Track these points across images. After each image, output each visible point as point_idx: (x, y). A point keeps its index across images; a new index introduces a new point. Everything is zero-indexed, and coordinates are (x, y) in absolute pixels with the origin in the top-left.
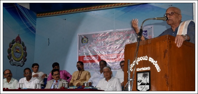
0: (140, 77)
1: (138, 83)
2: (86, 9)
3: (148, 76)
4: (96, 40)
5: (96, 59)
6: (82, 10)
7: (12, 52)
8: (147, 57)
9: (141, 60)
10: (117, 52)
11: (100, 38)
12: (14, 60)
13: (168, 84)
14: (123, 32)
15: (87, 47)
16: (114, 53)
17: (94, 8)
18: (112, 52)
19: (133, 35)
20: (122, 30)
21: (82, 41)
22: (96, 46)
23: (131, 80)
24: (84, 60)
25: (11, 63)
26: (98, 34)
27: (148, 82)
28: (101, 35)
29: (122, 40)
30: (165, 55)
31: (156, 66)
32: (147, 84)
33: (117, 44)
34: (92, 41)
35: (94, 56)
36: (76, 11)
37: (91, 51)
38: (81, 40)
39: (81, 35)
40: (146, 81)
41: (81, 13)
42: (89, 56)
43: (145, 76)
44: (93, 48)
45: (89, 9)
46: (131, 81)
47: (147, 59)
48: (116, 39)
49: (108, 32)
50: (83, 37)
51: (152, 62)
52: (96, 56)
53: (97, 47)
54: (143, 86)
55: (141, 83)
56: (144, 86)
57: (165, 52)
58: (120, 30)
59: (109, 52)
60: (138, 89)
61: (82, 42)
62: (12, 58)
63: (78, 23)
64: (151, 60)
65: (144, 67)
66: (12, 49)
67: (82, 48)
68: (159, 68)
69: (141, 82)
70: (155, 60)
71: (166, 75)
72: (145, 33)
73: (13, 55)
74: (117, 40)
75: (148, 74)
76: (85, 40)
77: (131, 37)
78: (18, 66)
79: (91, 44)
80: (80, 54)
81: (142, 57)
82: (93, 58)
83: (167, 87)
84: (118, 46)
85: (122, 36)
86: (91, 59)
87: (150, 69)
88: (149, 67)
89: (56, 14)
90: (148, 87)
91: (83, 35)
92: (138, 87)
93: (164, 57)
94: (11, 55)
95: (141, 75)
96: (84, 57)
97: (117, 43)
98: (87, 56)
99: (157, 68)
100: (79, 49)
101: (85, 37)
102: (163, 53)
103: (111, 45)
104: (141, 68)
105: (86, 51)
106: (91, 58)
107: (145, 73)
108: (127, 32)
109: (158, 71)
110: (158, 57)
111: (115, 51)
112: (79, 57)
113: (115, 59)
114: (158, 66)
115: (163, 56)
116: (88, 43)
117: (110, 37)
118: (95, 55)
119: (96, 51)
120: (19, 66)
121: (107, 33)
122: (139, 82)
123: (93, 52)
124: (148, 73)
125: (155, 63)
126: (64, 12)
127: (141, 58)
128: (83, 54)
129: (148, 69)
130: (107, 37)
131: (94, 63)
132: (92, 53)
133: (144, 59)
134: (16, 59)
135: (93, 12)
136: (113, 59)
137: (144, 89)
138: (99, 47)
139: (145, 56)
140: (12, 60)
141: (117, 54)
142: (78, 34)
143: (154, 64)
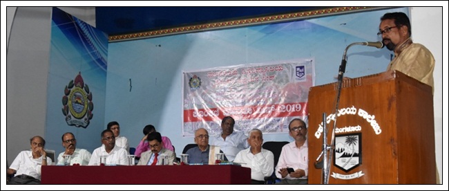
0: (341, 143)
1: (336, 153)
2: (196, 28)
3: (358, 141)
4: (214, 81)
5: (215, 115)
6: (191, 29)
7: (69, 102)
8: (355, 109)
9: (343, 114)
10: (251, 103)
11: (222, 79)
12: (72, 117)
13: (395, 154)
14: (263, 68)
15: (199, 93)
16: (247, 104)
17: (211, 26)
18: (243, 103)
19: (279, 74)
20: (261, 64)
21: (190, 83)
22: (215, 92)
23: (328, 148)
24: (194, 116)
25: (69, 122)
26: (218, 71)
27: (358, 152)
28: (222, 74)
29: (260, 83)
30: (390, 105)
31: (372, 125)
32: (355, 155)
33: (252, 89)
34: (209, 84)
35: (212, 109)
36: (179, 30)
37: (206, 101)
38: (188, 82)
39: (187, 74)
40: (353, 149)
41: (187, 35)
42: (203, 110)
43: (350, 141)
44: (209, 96)
45: (202, 28)
46: (329, 151)
47: (354, 113)
48: (250, 81)
49: (236, 67)
50: (192, 76)
51: (364, 118)
52: (214, 109)
53: (217, 95)
54: (346, 158)
55: (343, 153)
56: (349, 158)
57: (390, 100)
58: (257, 65)
59: (237, 103)
60: (336, 163)
61: (190, 86)
62: (70, 113)
63: (183, 51)
64: (363, 114)
65: (348, 127)
66: (69, 97)
67: (190, 95)
68: (379, 127)
69: (342, 151)
70: (370, 113)
71: (391, 140)
72: (301, 71)
73: (70, 107)
74: (252, 82)
75: (358, 138)
76: (194, 81)
77: (275, 76)
78: (80, 126)
79: (205, 88)
80: (186, 106)
81: (344, 109)
82: (211, 113)
83: (393, 160)
84: (254, 92)
85: (262, 74)
86: (206, 116)
87: (360, 130)
88: (359, 127)
89: (142, 36)
90: (356, 160)
91: (192, 73)
92: (337, 160)
93: (389, 108)
94: (68, 107)
95: (344, 139)
96: (194, 110)
97: (252, 86)
98: (199, 110)
99: (374, 128)
100: (185, 97)
101: (195, 77)
102: (386, 102)
103: (241, 90)
104: (344, 129)
105: (197, 101)
106: (206, 113)
107: (350, 137)
108: (269, 68)
109: (377, 133)
110: (376, 108)
111: (249, 101)
112: (185, 112)
113: (248, 114)
114: (377, 124)
115: (387, 106)
116: (201, 88)
117: (240, 78)
118: (214, 107)
119: (214, 101)
120: (81, 128)
121: (235, 69)
122: (339, 152)
123: (209, 102)
124: (358, 136)
125: (370, 119)
126: (158, 33)
127: (342, 110)
128: (193, 107)
129: (357, 130)
130: (235, 77)
131: (211, 122)
132: (207, 105)
133: (348, 113)
134: (76, 115)
135: (209, 32)
136: (244, 115)
137: (349, 163)
138: (220, 94)
139: (351, 107)
140: (70, 117)
141: (252, 106)
142: (183, 71)
143: (368, 121)
